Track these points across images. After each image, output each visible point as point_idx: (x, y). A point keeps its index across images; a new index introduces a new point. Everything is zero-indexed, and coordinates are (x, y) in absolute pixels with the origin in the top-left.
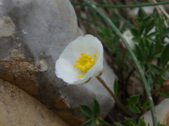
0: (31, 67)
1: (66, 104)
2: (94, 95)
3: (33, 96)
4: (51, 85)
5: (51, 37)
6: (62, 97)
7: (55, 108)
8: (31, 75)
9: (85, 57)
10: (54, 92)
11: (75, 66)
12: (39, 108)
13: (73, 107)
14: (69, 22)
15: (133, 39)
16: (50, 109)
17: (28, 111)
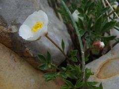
0: (5, 29)
1: (30, 54)
2: (49, 49)
3: (9, 47)
4: (19, 41)
5: (19, 11)
6: (27, 49)
7: (24, 56)
8: (5, 34)
9: (38, 24)
10: (22, 46)
11: (32, 30)
12: (13, 55)
13: (35, 56)
14: (33, 2)
15: (79, 15)
16: (21, 56)
17: (4, 56)
